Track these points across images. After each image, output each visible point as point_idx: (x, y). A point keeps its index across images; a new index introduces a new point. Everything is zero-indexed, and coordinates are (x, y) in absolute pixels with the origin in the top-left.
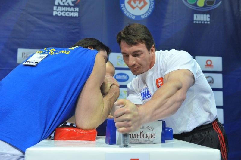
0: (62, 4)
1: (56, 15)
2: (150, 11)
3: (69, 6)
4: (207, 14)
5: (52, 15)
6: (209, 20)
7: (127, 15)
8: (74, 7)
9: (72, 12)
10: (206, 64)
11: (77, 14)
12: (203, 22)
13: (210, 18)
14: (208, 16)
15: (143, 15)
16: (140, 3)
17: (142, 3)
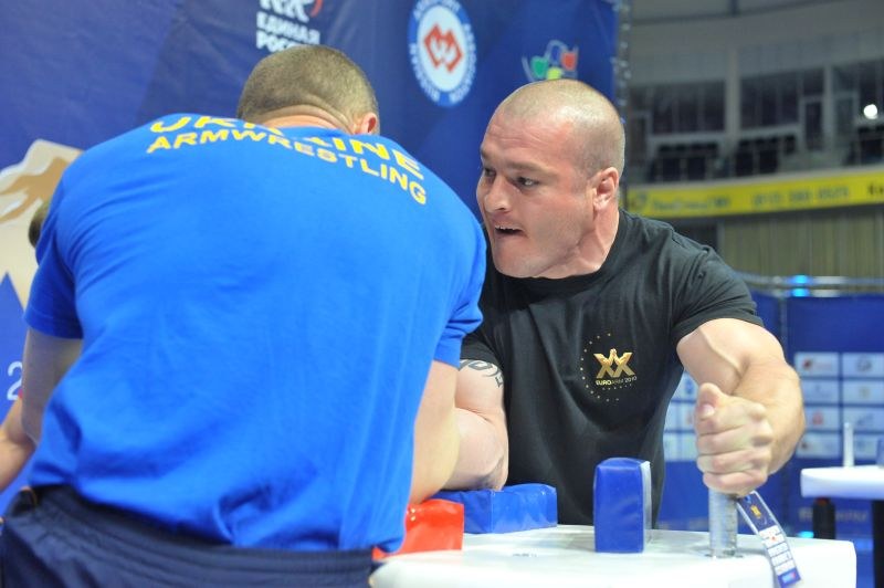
0: (278, 9)
1: (265, 48)
3: (295, 21)
5: (254, 45)
8: (310, 25)
15: (455, 90)
16: (448, 50)
17: (454, 52)
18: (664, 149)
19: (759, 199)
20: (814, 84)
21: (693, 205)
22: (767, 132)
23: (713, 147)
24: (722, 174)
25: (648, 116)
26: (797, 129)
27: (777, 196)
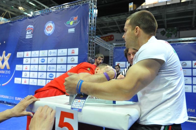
0: (28, 34)
1: (27, 39)
2: (53, 31)
3: (30, 34)
4: (73, 28)
5: (25, 39)
6: (74, 31)
7: (46, 34)
8: (31, 34)
9: (30, 36)
10: (72, 52)
11: (31, 37)
12: (72, 32)
13: (75, 30)
14: (74, 29)
15: (51, 33)
16: (50, 28)
17: (51, 28)
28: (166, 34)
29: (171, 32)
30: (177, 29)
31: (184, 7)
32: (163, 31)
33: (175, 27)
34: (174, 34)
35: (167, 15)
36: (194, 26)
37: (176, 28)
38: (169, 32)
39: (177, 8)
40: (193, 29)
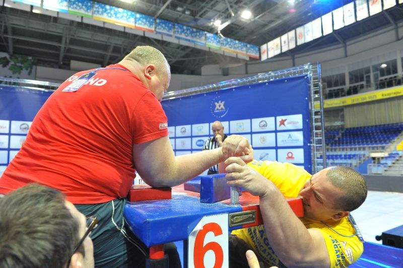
18: (330, 91)
19: (353, 101)
20: (368, 71)
21: (337, 104)
22: (356, 84)
23: (343, 89)
24: (344, 96)
25: (326, 84)
26: (364, 83)
27: (358, 99)
28: (10, 65)
29: (20, 65)
30: (32, 61)
31: (42, 23)
32: (5, 58)
33: (30, 56)
34: (27, 69)
35: (13, 29)
36: (62, 63)
37: (30, 58)
38: (15, 63)
39: (31, 20)
40: (60, 68)
